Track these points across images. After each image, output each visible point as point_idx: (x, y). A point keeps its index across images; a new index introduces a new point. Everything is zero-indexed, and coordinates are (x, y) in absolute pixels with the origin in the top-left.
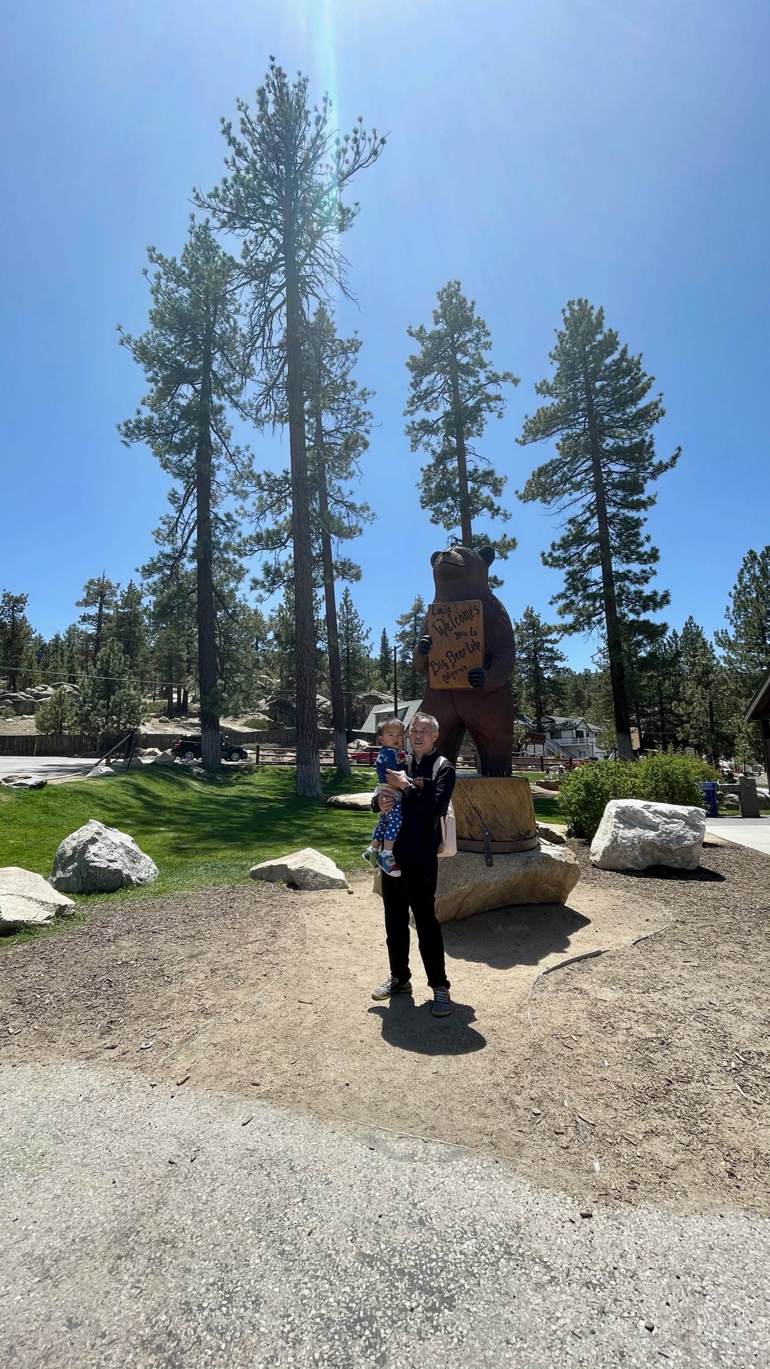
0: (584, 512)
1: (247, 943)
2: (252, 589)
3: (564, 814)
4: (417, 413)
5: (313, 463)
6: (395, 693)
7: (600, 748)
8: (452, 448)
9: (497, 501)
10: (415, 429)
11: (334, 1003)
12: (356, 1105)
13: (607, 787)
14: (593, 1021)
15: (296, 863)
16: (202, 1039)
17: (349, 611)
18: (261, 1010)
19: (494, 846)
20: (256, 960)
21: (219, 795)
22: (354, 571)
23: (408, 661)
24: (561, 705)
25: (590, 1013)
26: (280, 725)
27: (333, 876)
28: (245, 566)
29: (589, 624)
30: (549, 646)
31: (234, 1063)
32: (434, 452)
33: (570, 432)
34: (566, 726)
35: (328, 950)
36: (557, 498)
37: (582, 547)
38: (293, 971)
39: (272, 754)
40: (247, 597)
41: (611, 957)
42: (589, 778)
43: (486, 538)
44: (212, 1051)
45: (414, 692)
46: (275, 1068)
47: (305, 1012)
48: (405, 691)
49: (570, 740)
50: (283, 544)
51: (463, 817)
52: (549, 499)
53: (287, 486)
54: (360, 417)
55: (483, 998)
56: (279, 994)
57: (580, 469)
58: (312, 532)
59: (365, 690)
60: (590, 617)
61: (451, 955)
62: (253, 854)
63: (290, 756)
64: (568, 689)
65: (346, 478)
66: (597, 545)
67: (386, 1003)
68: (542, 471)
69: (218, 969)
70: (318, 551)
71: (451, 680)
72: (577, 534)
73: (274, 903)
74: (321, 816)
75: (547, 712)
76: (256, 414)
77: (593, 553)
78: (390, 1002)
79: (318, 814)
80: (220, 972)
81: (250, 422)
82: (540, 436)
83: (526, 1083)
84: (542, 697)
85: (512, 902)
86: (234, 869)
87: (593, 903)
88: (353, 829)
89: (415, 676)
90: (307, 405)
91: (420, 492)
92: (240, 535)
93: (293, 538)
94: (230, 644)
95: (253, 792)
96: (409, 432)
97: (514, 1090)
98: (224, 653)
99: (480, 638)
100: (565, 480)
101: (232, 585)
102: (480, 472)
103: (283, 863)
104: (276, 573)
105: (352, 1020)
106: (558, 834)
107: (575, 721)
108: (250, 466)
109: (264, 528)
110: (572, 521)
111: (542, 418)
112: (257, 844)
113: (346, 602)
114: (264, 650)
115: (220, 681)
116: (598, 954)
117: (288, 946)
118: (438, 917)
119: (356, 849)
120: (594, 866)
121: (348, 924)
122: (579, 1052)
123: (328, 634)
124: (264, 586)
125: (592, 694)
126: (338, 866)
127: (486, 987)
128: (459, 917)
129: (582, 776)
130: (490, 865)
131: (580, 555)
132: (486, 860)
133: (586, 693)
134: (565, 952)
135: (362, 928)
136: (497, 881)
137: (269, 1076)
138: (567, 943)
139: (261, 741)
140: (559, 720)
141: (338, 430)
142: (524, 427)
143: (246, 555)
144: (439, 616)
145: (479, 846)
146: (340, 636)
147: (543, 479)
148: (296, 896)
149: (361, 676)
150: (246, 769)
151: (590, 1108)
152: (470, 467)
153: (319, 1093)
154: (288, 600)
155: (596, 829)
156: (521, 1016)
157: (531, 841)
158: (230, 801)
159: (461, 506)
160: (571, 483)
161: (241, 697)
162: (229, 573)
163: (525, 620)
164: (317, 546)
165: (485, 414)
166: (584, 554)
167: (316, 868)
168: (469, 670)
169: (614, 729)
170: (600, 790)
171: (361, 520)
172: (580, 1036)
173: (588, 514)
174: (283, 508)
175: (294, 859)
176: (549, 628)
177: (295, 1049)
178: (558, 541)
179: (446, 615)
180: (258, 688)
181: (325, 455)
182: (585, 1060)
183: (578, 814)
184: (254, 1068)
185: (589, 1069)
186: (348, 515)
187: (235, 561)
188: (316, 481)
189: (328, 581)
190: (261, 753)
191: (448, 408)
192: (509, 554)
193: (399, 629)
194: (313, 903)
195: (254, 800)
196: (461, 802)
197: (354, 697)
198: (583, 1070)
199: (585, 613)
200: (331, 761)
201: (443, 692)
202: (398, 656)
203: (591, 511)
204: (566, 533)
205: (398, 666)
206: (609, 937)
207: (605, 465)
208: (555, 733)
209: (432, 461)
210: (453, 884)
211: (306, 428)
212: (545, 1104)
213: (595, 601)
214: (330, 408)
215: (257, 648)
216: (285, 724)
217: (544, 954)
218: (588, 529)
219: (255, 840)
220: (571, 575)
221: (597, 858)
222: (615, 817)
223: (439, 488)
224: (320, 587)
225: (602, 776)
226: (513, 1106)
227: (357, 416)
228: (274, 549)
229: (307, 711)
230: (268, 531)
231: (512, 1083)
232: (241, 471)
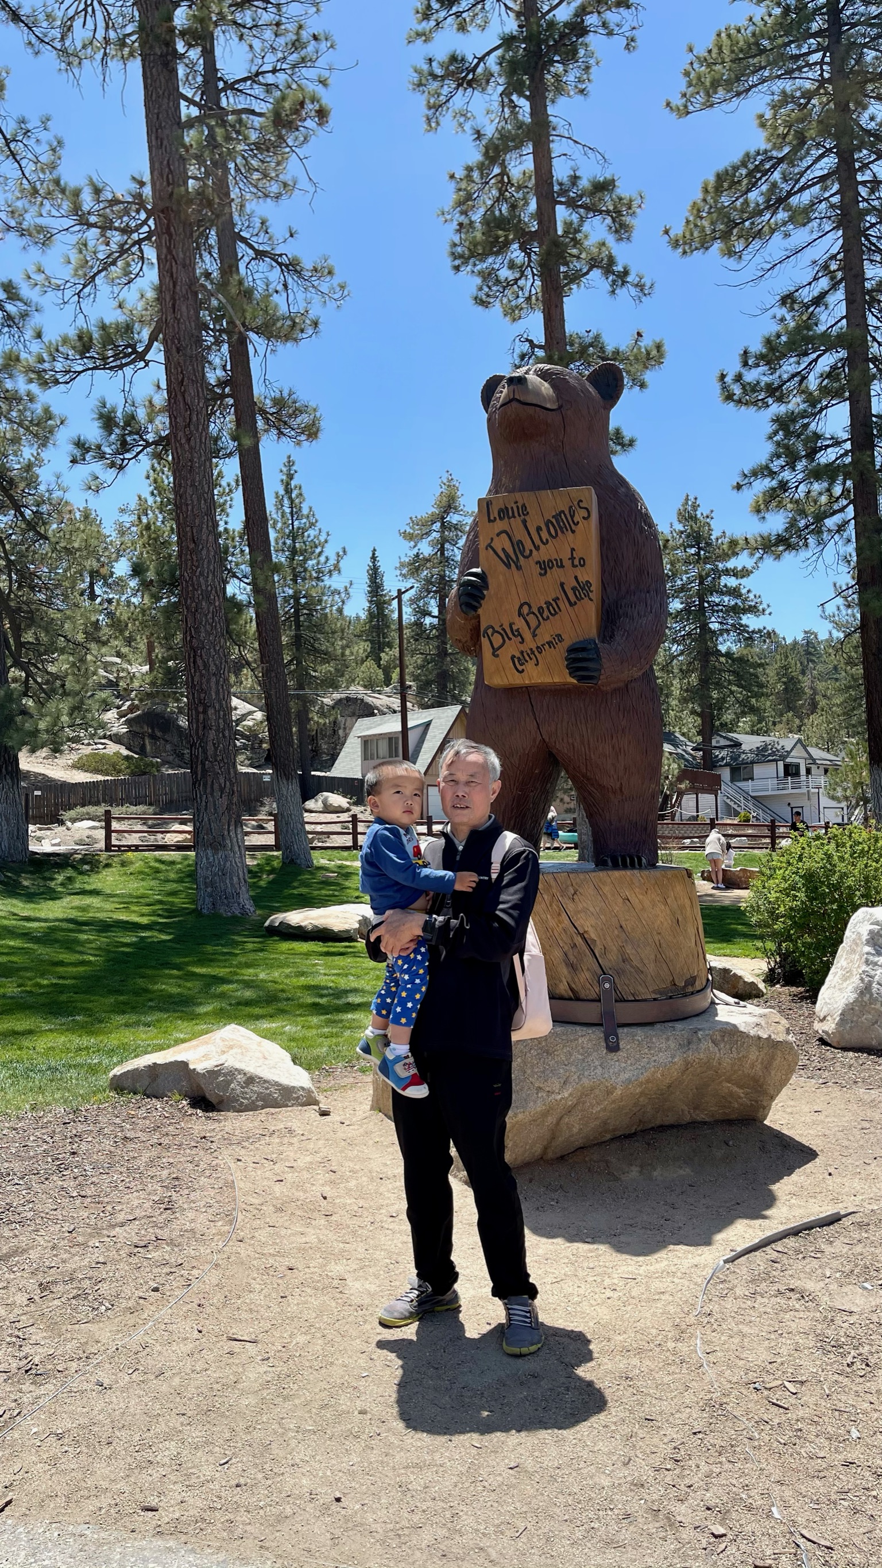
0: (816, 279)
1: (114, 1226)
2: (74, 461)
3: (761, 938)
4: (438, 36)
5: (200, 159)
6: (403, 692)
7: (833, 798)
8: (520, 125)
9: (623, 254)
10: (435, 77)
11: (301, 1339)
12: (358, 1537)
13: (850, 882)
14: (827, 1352)
15: (206, 1057)
16: (32, 1426)
17: (295, 512)
18: (150, 1361)
19: (625, 1014)
20: (134, 1260)
21: (28, 919)
22: (304, 419)
23: (428, 621)
24: (753, 710)
25: (821, 1338)
26: (152, 765)
27: (286, 1081)
28: (55, 410)
29: (818, 532)
30: (731, 582)
31: (102, 1469)
32: (479, 135)
33: (788, 85)
34: (763, 755)
35: (283, 1232)
36: (756, 244)
37: (807, 360)
38: (214, 1277)
39: (139, 827)
40: (65, 481)
41: (861, 1226)
42: (814, 862)
43: (596, 342)
44: (54, 1447)
45: (443, 688)
46: (189, 1476)
47: (244, 1358)
48: (423, 688)
49: (772, 783)
50: (141, 356)
51: (557, 954)
52: (739, 246)
53: (143, 216)
54: (304, 46)
55: (604, 1314)
56: (187, 1327)
57: (810, 175)
58: (206, 327)
59: (336, 687)
60: (820, 517)
61: (536, 1231)
62: (113, 1040)
63: (178, 832)
64: (770, 675)
65: (278, 197)
66: (843, 354)
67: (410, 1332)
68: (725, 181)
69: (55, 1282)
70: (220, 373)
71: (530, 666)
72: (798, 328)
73: (165, 1141)
74: (252, 956)
75: (723, 725)
76: (62, 39)
77: (832, 374)
78: (418, 1333)
79: (245, 952)
80: (60, 1288)
81: (49, 55)
82: (721, 93)
83: (696, 1480)
84: (715, 694)
85: (658, 1122)
86: (73, 1073)
87: (821, 1117)
88: (322, 980)
89: (443, 653)
90: (181, 17)
91: (449, 233)
92: (39, 335)
93: (165, 342)
94: (32, 588)
95: (101, 909)
96: (420, 85)
97: (673, 1493)
98: (19, 609)
99: (591, 574)
100: (777, 201)
101: (28, 452)
102: (584, 183)
103: (180, 1058)
104: (127, 424)
105: (341, 1372)
106: (749, 978)
107: (782, 742)
108: (53, 166)
109: (93, 320)
110: (788, 300)
111: (726, 51)
112: (120, 1019)
113: (288, 491)
114: (110, 601)
115: (14, 673)
116: (834, 1220)
117: (199, 1227)
118: (508, 1157)
119: (330, 1023)
120: (823, 1042)
121: (322, 1176)
122: (801, 1413)
123: (252, 564)
124: (102, 456)
125: (820, 686)
126: (295, 1060)
127: (609, 1293)
128: (550, 1155)
129: (800, 859)
130: (613, 1048)
131: (804, 378)
132: (606, 1039)
133: (806, 682)
134: (765, 1217)
135: (352, 1184)
136: (629, 1081)
137: (176, 1492)
138: (770, 1200)
139: (112, 801)
140: (750, 742)
141: (253, 78)
142: (687, 74)
143: (57, 382)
144: (500, 525)
145: (591, 1012)
146: (277, 568)
147: (725, 200)
148: (211, 1125)
149: (327, 657)
150: (84, 861)
151: (823, 1519)
152: (561, 171)
153: (281, 1518)
154: (158, 488)
155: (827, 968)
156: (683, 1348)
157: (697, 997)
158: (53, 930)
159: (542, 265)
160: (788, 208)
161: (65, 706)
162: (20, 424)
163: (680, 527)
164: (217, 361)
165: (595, 41)
166: (811, 377)
167: (251, 1068)
168: (567, 643)
169: (864, 758)
170: (836, 887)
171: (317, 299)
172: (802, 1383)
173: (824, 283)
174: (135, 268)
175: (202, 1050)
176: (733, 543)
177: (227, 1435)
178: (757, 347)
179: (516, 523)
180: (102, 687)
181: (228, 139)
182: (812, 1428)
183: (788, 938)
184: (144, 1479)
185: (821, 1447)
186: (285, 286)
187: (32, 398)
188: (210, 204)
189: (247, 442)
190: (115, 825)
191: (511, 25)
192: (648, 376)
193: (406, 551)
194: (247, 1139)
195: (105, 927)
196: (552, 923)
197: (313, 702)
198: (809, 1448)
199: (811, 509)
200: (270, 840)
201: (511, 692)
202: (407, 610)
203: (831, 274)
204: (774, 328)
205: (407, 632)
206: (857, 1184)
207: (865, 166)
208: (741, 770)
209: (475, 156)
210: (539, 1089)
211: (181, 71)
212: (734, 1515)
213: (832, 481)
214: (235, 23)
215: (93, 596)
216: (165, 762)
217: (724, 1222)
218: (823, 317)
219: (113, 1011)
220: (784, 423)
221: (829, 1027)
222: (869, 942)
223: (493, 223)
224: (230, 455)
225: (842, 859)
226: (672, 1523)
227: (297, 45)
228: (121, 367)
229: (212, 734)
230: (103, 327)
231: (668, 1480)
232: (33, 177)
